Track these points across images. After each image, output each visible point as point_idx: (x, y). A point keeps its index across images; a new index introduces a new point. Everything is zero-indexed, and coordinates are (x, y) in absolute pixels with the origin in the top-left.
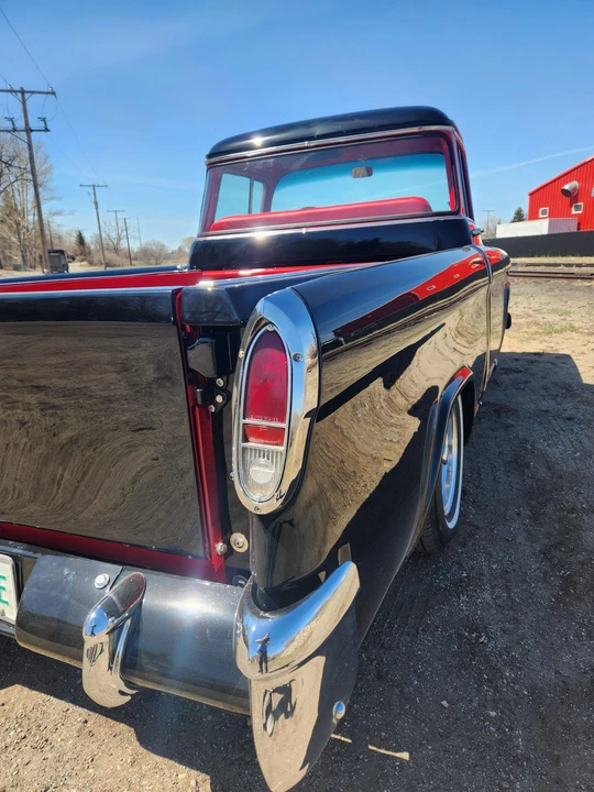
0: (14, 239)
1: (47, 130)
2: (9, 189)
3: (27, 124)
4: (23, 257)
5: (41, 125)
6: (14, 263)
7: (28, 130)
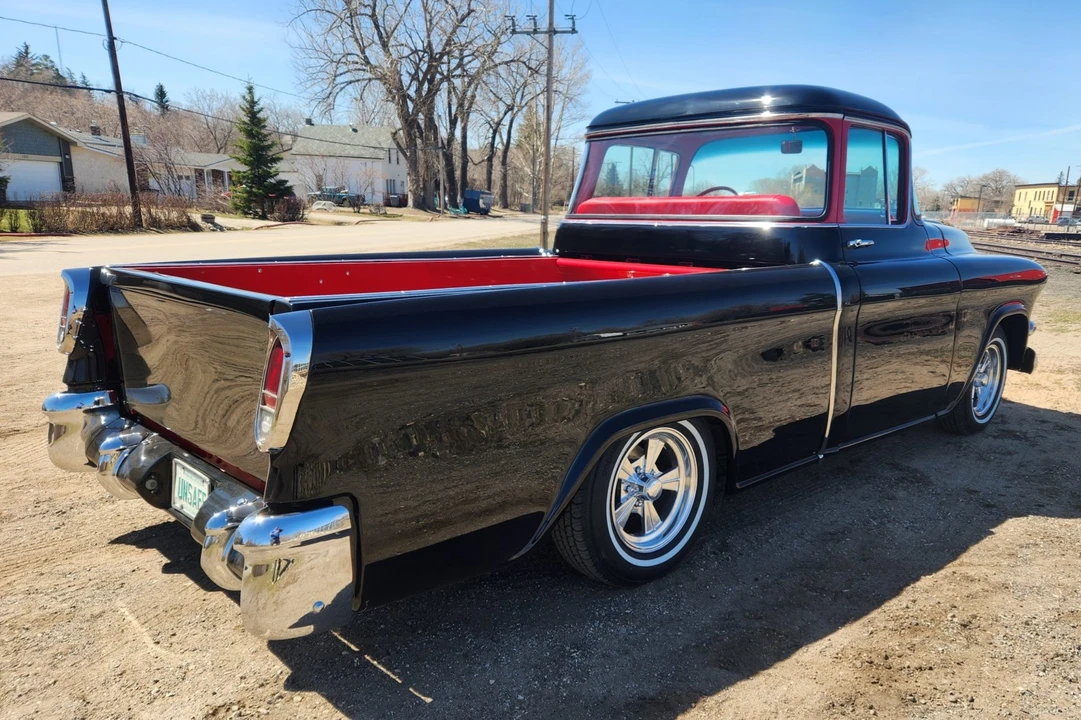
0: (528, 170)
1: (574, 31)
2: (533, 103)
3: (551, 24)
4: (534, 194)
5: (567, 25)
6: (523, 201)
7: (552, 32)
